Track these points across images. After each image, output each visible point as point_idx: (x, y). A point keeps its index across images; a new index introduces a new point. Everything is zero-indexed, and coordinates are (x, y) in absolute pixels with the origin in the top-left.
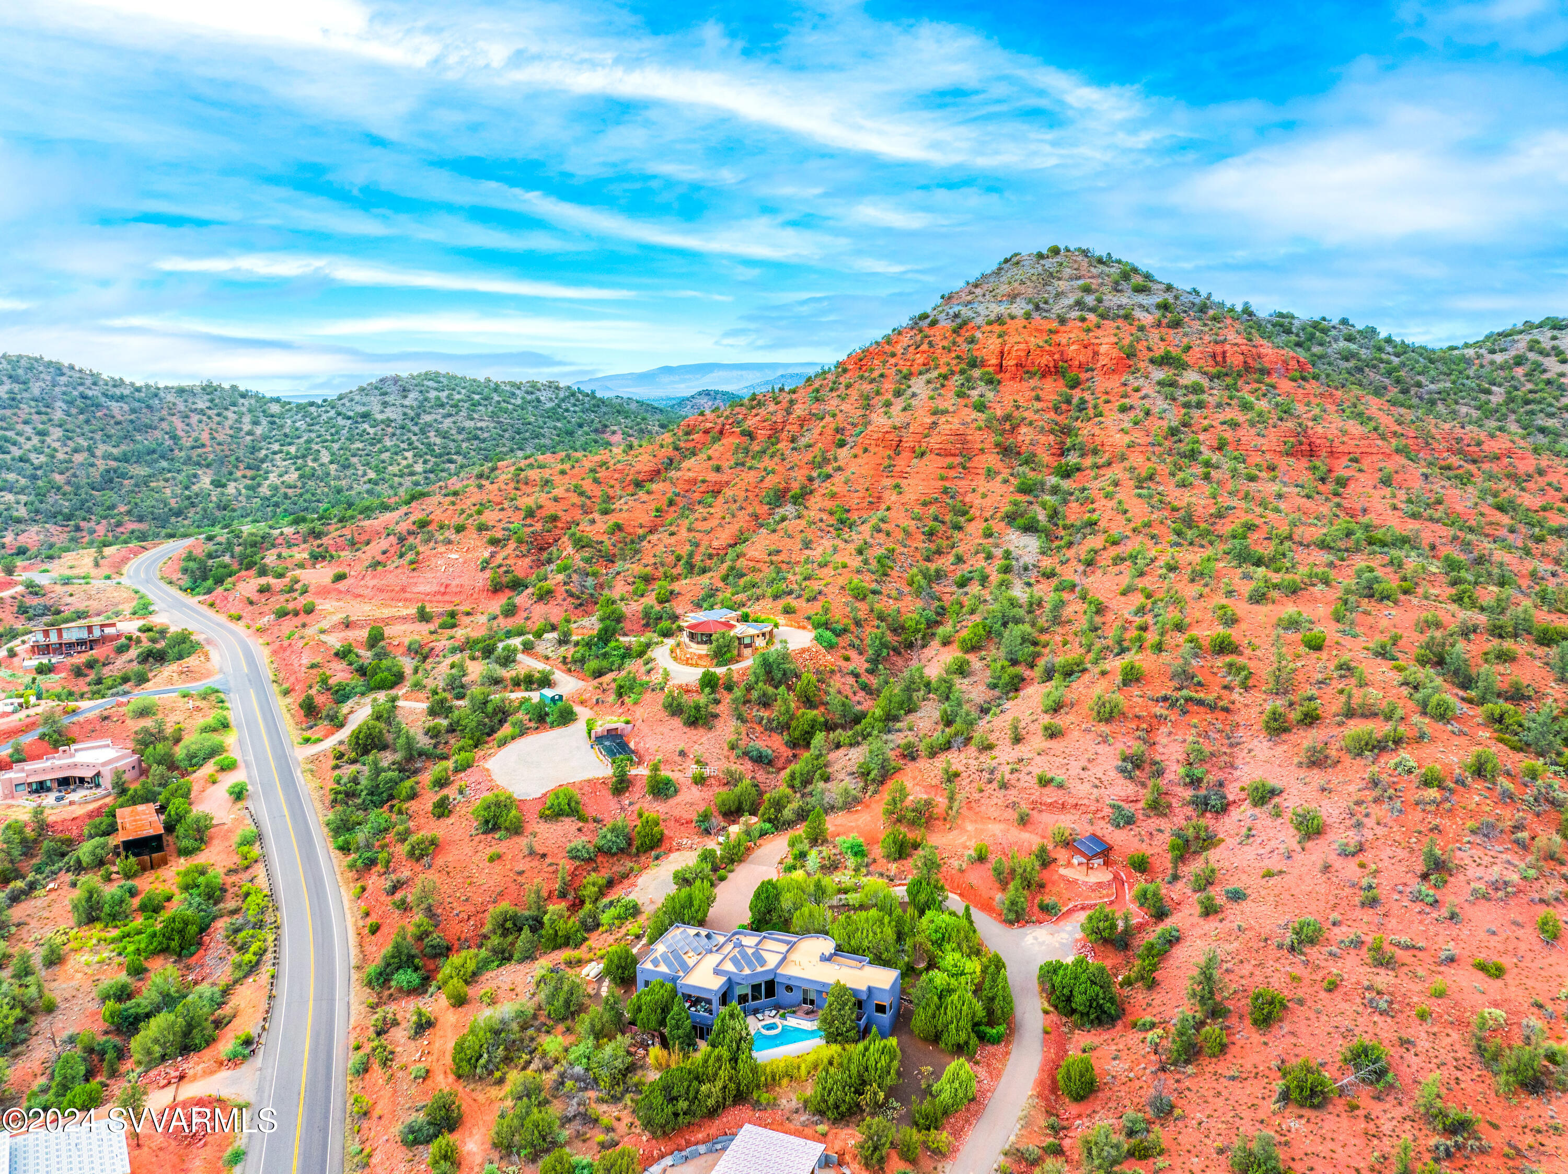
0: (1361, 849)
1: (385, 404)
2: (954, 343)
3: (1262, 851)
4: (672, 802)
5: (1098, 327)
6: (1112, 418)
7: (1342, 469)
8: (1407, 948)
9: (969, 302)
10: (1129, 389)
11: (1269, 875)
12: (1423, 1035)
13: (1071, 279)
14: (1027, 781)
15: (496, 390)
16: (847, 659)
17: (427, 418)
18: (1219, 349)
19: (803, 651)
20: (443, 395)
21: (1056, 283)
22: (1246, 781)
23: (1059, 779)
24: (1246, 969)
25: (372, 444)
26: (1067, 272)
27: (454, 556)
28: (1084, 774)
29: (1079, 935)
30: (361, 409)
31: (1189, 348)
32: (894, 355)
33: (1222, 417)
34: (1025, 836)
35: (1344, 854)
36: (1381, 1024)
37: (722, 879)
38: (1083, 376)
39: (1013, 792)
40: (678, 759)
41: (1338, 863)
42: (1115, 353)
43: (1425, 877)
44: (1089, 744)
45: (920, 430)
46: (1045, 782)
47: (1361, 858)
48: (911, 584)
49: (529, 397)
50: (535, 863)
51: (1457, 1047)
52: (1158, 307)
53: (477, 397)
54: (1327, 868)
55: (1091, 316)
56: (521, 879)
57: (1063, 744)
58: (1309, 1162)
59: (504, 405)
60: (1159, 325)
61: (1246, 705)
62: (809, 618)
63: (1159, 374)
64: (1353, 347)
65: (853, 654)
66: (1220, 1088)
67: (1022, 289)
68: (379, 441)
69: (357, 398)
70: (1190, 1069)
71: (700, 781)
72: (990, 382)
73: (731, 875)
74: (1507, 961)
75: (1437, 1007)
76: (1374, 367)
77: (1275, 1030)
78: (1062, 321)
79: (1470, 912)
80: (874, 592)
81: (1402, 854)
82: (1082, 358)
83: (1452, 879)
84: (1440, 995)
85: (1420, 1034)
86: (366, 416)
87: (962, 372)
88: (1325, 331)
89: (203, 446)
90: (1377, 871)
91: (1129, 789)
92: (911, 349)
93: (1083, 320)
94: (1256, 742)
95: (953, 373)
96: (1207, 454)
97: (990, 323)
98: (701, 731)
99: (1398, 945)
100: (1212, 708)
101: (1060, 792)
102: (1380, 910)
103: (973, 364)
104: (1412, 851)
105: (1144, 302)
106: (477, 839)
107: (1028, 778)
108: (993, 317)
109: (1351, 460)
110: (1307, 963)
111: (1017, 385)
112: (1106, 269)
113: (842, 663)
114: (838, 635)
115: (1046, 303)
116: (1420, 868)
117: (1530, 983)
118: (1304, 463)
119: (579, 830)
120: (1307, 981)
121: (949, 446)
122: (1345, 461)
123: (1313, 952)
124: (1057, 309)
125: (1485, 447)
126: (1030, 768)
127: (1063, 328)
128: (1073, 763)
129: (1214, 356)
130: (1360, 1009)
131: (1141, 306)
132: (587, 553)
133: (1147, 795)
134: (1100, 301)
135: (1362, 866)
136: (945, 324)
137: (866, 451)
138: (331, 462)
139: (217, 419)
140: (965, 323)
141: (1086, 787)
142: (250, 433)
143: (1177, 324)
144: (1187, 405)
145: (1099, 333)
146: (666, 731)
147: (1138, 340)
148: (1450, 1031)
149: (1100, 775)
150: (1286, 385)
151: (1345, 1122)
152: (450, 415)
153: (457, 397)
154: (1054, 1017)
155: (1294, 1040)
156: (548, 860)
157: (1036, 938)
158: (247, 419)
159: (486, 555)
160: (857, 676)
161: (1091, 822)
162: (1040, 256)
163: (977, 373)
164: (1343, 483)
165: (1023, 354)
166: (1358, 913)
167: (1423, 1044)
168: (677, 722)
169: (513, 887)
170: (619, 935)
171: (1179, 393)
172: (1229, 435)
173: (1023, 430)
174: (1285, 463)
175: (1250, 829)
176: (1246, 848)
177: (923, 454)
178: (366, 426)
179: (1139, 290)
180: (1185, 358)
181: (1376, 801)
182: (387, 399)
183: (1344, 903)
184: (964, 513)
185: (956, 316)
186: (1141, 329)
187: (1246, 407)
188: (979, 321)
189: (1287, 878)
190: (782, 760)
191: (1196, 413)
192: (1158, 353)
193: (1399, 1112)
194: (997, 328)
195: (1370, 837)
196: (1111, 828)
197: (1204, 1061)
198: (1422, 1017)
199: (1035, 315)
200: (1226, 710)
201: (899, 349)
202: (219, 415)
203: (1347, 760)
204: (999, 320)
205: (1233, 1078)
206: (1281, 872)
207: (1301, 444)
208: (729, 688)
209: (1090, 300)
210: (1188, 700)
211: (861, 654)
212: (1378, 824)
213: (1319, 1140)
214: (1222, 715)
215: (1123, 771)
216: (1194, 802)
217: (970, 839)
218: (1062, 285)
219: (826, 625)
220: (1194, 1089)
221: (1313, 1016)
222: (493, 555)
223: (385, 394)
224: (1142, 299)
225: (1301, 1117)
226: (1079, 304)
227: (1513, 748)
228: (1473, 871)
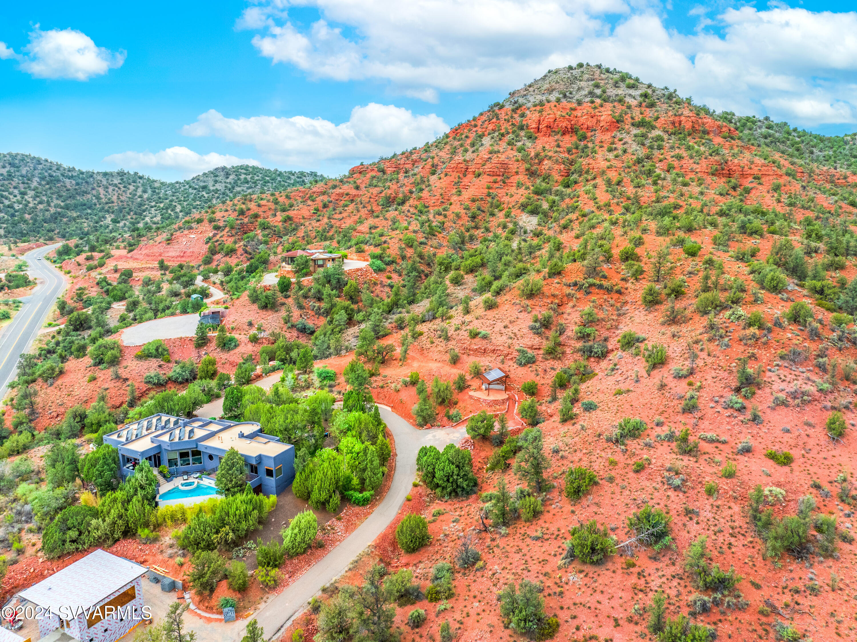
0: (691, 372)
1: (216, 182)
2: (512, 117)
3: (619, 379)
4: (232, 352)
5: (602, 106)
6: (601, 154)
7: (748, 183)
8: (712, 441)
9: (525, 95)
10: (616, 140)
11: (620, 393)
12: (708, 507)
13: (588, 80)
14: (464, 335)
15: (279, 175)
16: (389, 278)
17: (238, 189)
18: (677, 119)
19: (358, 270)
20: (249, 177)
21: (578, 83)
22: (622, 335)
23: (483, 332)
25: (205, 203)
26: (586, 77)
27: (192, 236)
28: (504, 330)
29: (466, 435)
30: (202, 184)
31: (657, 118)
32: (476, 126)
33: (672, 154)
34: (453, 370)
35: (679, 377)
36: (673, 498)
38: (589, 134)
39: (453, 342)
40: (246, 327)
41: (672, 383)
42: (609, 119)
43: (738, 390)
44: (513, 313)
45: (481, 161)
46: (474, 335)
47: (691, 379)
48: (450, 242)
49: (298, 180)
50: (118, 384)
51: (736, 517)
52: (641, 96)
53: (267, 178)
54: (662, 386)
55: (598, 101)
57: (496, 312)
58: (574, 611)
59: (282, 183)
60: (640, 105)
61: (635, 290)
62: (371, 255)
63: (635, 131)
64: (770, 131)
65: (395, 276)
66: (522, 545)
67: (557, 86)
68: (210, 201)
69: (201, 178)
70: (503, 530)
71: (255, 340)
72: (530, 137)
74: (795, 453)
75: (724, 485)
76: (783, 142)
77: (585, 502)
78: (579, 103)
79: (770, 415)
80: (421, 243)
81: (723, 374)
82: (590, 124)
83: (760, 392)
84: (730, 475)
85: (704, 506)
86: (204, 188)
87: (513, 132)
88: (754, 122)
89: (113, 202)
90: (700, 387)
91: (536, 340)
92: (487, 123)
93: (592, 102)
94: (636, 312)
95: (508, 133)
96: (658, 171)
97: (535, 106)
98: (270, 312)
99: (705, 439)
100: (609, 290)
101: (484, 342)
102: (697, 414)
103: (521, 128)
104: (731, 372)
105: (633, 94)
106: (89, 369)
107: (465, 333)
108: (537, 102)
109: (755, 178)
110: (625, 452)
111: (546, 139)
112: (611, 76)
113: (384, 280)
114: (386, 264)
115: (571, 93)
116: (735, 384)
117: (812, 470)
118: (724, 180)
119: (160, 366)
120: (621, 465)
121: (496, 170)
122: (750, 179)
123: (633, 444)
124: (577, 97)
125: (849, 180)
126: (468, 327)
127: (580, 107)
128: (499, 323)
129: (673, 123)
130: (658, 486)
131: (630, 95)
132: (266, 232)
133: (547, 344)
134: (604, 92)
135: (690, 384)
136: (509, 107)
137: (446, 175)
138: (181, 211)
139: (123, 189)
140: (520, 106)
141: (504, 338)
142: (140, 197)
143: (652, 105)
144: (651, 147)
145: (602, 109)
146: (245, 311)
147: (626, 113)
148: (732, 504)
149: (516, 331)
150: (718, 140)
151: (618, 577)
152: (251, 188)
153: (256, 178)
154: (421, 489)
155: (596, 509)
156: (129, 383)
157: (434, 436)
158: (140, 190)
159: (211, 235)
160: (392, 287)
161: (503, 362)
162: (571, 68)
163: (522, 133)
164: (748, 191)
165: (552, 120)
166: (680, 418)
167: (706, 514)
171: (647, 142)
172: (676, 163)
173: (546, 162)
174: (709, 179)
175: (615, 365)
177: (479, 175)
178: (204, 193)
179: (631, 87)
180: (654, 123)
181: (710, 340)
182: (217, 179)
183: (670, 410)
184: (497, 207)
185: (515, 103)
186: (629, 107)
187: (689, 148)
188: (529, 105)
189: (631, 394)
191: (656, 152)
192: (637, 119)
193: (670, 571)
194: (538, 108)
195: (701, 364)
196: (516, 366)
197: (520, 524)
198: (710, 492)
199: (563, 100)
200: (619, 292)
201: (480, 123)
202: (125, 187)
203: (697, 317)
204: (541, 104)
205: (537, 539)
206: (628, 391)
207: (723, 169)
209: (598, 92)
210: (591, 285)
211: (400, 275)
212: (709, 355)
213: (589, 591)
214: (615, 296)
215: (532, 328)
216: (583, 351)
218: (583, 84)
219: (381, 258)
220: (503, 546)
221: (618, 490)
222: (215, 235)
223: (217, 176)
224: (632, 92)
225: (581, 572)
226: (591, 93)
227: (828, 309)
228: (778, 385)
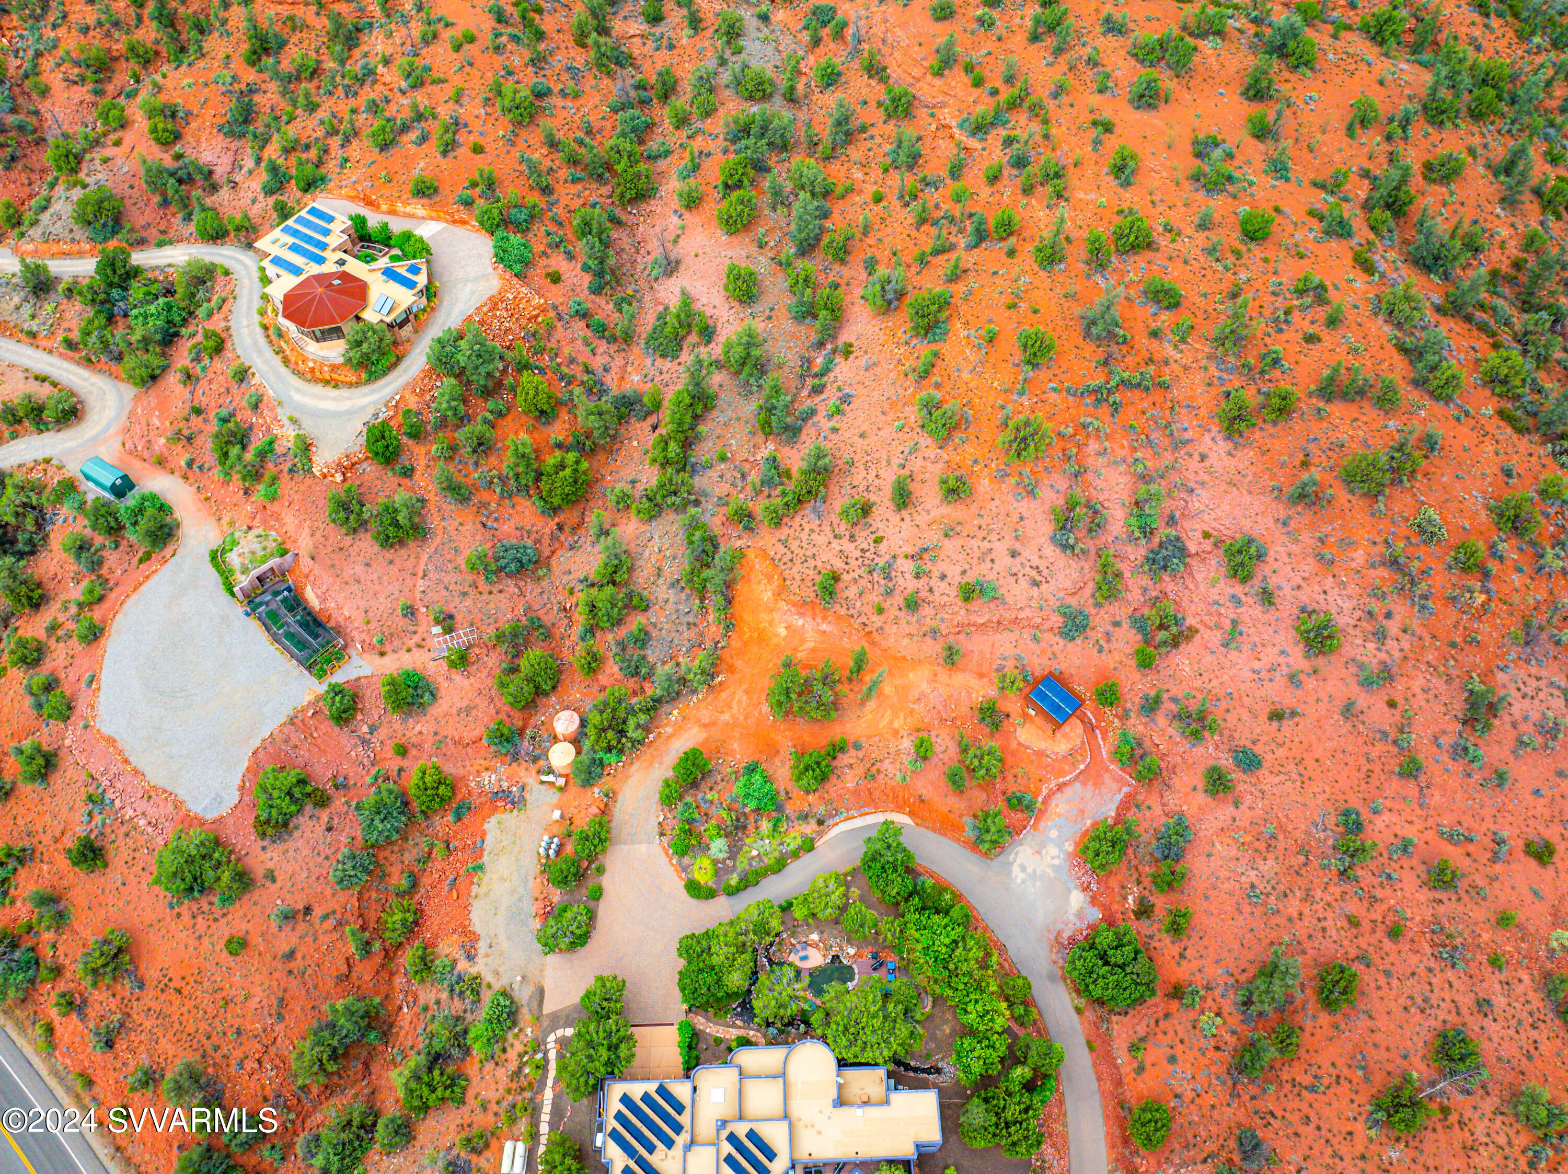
0: (1387, 675)
3: (1257, 665)
4: (436, 711)
8: (1459, 842)
11: (1276, 716)
12: (1497, 986)
14: (946, 593)
16: (556, 278)
19: (494, 303)
22: (1208, 522)
23: (985, 581)
24: (1293, 906)
28: (1014, 564)
29: (1069, 847)
34: (959, 679)
35: (1367, 683)
36: (1455, 983)
37: (598, 895)
39: (927, 611)
40: (403, 623)
41: (1362, 702)
43: (1468, 723)
46: (969, 593)
47: (1388, 690)
48: (581, 41)
50: (302, 927)
51: (1529, 994)
54: (1349, 707)
56: (297, 964)
57: (974, 508)
61: (1186, 368)
62: (468, 204)
65: (558, 262)
66: (1306, 1109)
71: (459, 659)
73: (606, 881)
74: (1553, 834)
75: (1505, 942)
79: (1514, 767)
80: (539, 95)
81: (1439, 684)
83: (1496, 722)
84: (1506, 922)
85: (1492, 985)
90: (1410, 714)
91: (1070, 569)
94: (1207, 438)
98: (413, 548)
99: (1445, 836)
101: (992, 603)
102: (1423, 781)
104: (1450, 679)
106: (184, 910)
107: (944, 585)
110: (1360, 894)
113: (556, 294)
114: (525, 231)
116: (1459, 707)
119: (329, 829)
120: (1366, 925)
123: (1365, 873)
126: (942, 566)
128: (997, 545)
130: (1432, 964)
133: (1092, 569)
135: (1392, 704)
141: (1023, 586)
146: (359, 569)
148: (1521, 974)
149: (1035, 561)
151: (1442, 1137)
154: (1089, 1015)
155: (1369, 1023)
156: (318, 912)
157: (1023, 869)
160: (584, 315)
161: (1035, 639)
166: (1396, 784)
167: (1500, 1001)
168: (366, 544)
169: (294, 984)
170: (512, 1067)
175: (1234, 622)
176: (1233, 655)
183: (1378, 769)
189: (1302, 724)
190: (546, 540)
193: (1488, 1105)
195: (1397, 655)
196: (1062, 642)
197: (1277, 1062)
200: (1164, 386)
203: (1342, 495)
205: (1314, 1088)
206: (1292, 712)
208: (417, 434)
211: (570, 257)
212: (1405, 631)
214: (1157, 397)
215: (1063, 545)
217: (895, 715)
219: (506, 222)
220: (1279, 1114)
221: (1382, 981)
225: (1398, 1139)
227: (1519, 429)
228: (1518, 708)
